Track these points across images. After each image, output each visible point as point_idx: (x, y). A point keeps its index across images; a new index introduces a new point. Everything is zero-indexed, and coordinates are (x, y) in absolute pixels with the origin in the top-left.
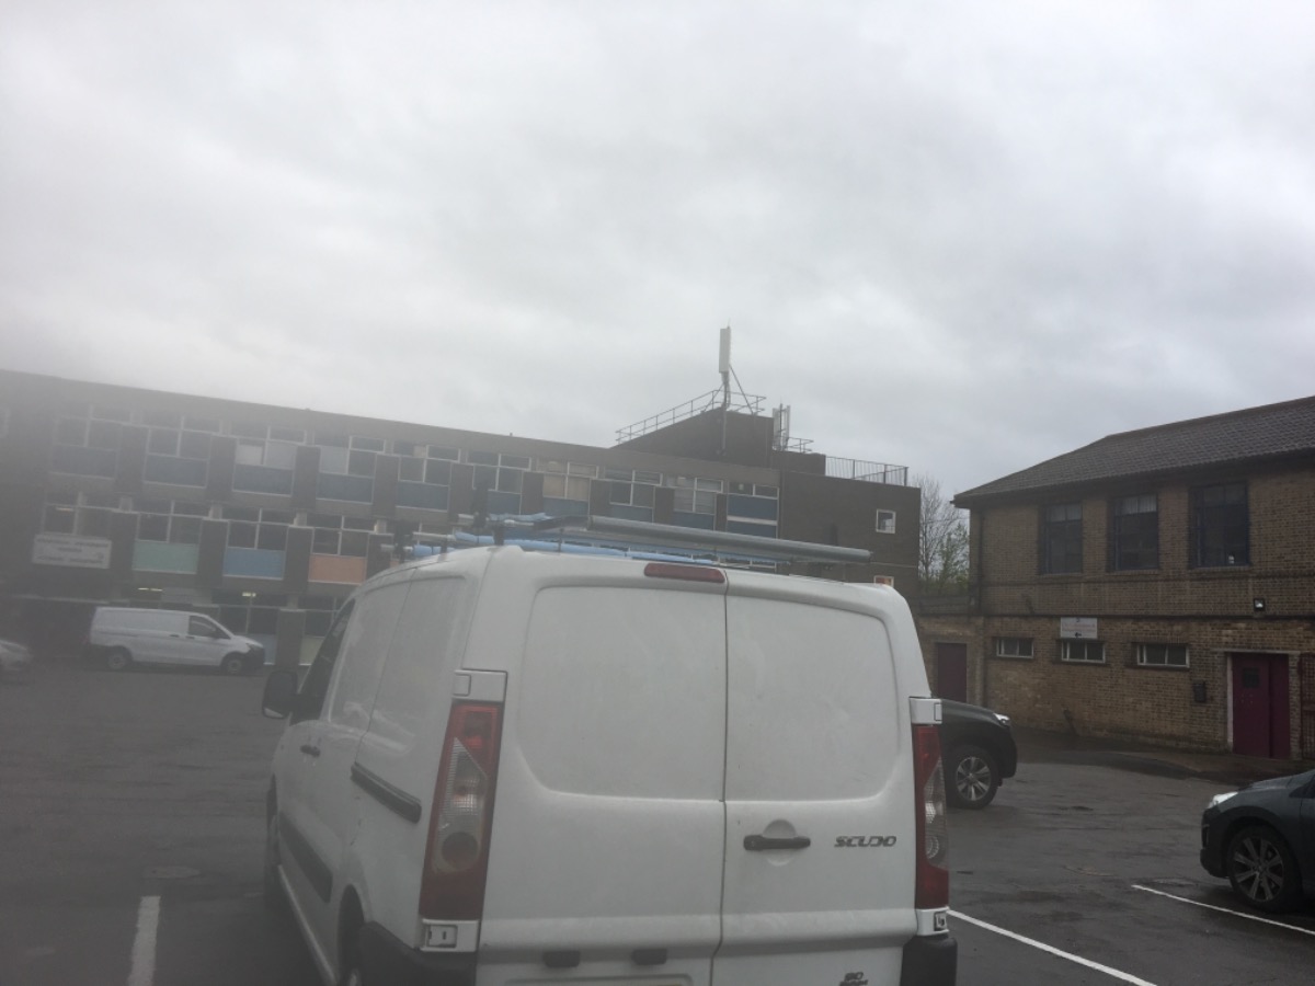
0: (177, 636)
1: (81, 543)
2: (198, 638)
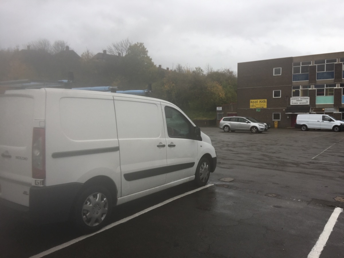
0: (319, 121)
1: (302, 99)
2: (325, 121)
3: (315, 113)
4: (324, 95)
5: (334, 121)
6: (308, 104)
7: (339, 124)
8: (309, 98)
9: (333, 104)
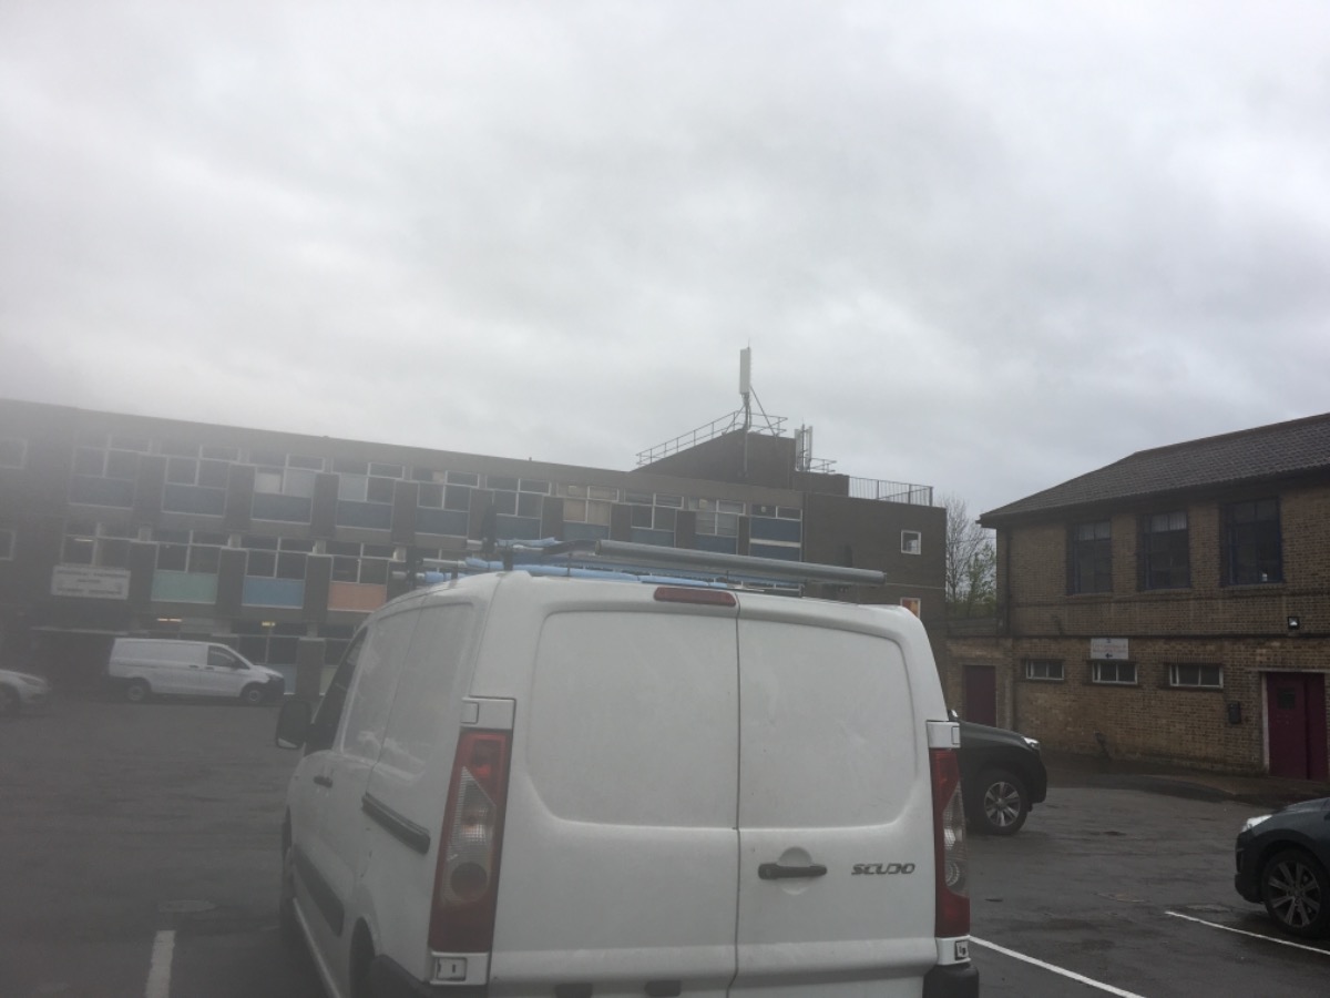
0: (196, 667)
1: (101, 575)
2: (217, 668)
3: (145, 632)
4: (183, 569)
5: (248, 668)
6: (124, 595)
7: (264, 680)
8: (127, 573)
9: (214, 603)
